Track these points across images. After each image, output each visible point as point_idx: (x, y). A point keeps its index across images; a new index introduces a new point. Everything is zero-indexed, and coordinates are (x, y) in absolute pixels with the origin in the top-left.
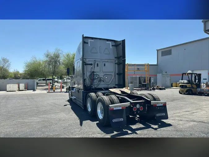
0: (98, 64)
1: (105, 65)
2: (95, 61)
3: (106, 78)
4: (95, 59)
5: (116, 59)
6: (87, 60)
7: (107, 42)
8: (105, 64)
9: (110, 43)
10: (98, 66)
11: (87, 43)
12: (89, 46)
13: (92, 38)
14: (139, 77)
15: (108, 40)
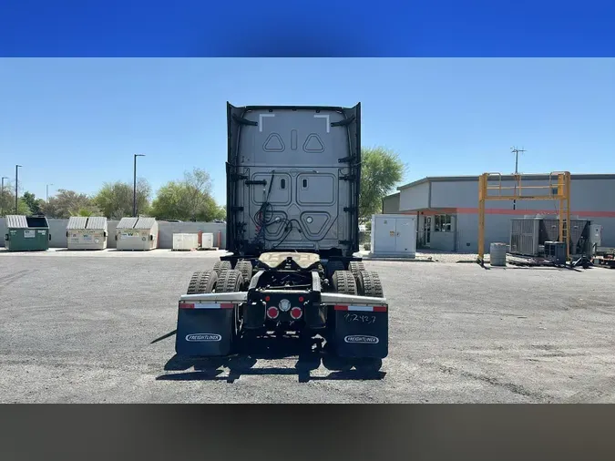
0: (283, 182)
1: (305, 185)
2: (273, 172)
3: (309, 220)
4: (274, 169)
5: (343, 165)
6: (252, 171)
7: (317, 116)
8: (305, 182)
9: (327, 116)
10: (283, 186)
11: (255, 124)
12: (261, 130)
13: (271, 109)
14: (541, 221)
15: (318, 109)
